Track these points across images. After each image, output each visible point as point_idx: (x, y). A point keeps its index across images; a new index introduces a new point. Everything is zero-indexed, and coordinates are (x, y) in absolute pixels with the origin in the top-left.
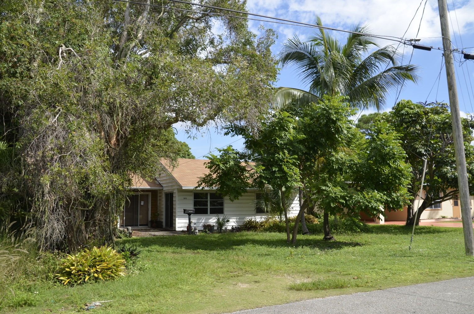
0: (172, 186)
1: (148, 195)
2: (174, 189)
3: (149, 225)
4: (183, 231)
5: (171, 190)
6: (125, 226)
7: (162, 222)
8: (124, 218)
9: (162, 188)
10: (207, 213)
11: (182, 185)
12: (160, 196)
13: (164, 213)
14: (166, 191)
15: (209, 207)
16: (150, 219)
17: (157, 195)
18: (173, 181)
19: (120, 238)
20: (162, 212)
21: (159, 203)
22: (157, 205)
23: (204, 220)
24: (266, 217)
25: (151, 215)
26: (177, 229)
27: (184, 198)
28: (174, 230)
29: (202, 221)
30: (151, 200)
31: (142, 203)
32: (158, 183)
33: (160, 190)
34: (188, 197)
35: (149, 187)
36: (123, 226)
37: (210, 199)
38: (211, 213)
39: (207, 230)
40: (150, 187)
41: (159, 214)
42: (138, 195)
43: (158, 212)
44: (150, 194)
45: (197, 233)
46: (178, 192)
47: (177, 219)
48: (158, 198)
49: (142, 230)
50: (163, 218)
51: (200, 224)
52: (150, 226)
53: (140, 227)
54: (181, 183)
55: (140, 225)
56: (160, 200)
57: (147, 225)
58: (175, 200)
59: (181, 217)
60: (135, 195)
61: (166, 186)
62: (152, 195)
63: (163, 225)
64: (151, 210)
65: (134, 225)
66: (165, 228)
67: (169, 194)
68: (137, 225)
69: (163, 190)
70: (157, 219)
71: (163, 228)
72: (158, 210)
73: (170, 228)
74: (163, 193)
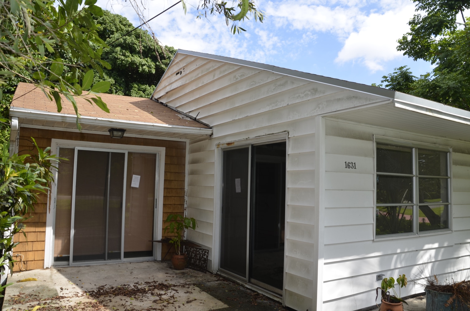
2: (294, 123)
3: (158, 254)
6: (76, 259)
7: (207, 251)
8: (72, 232)
9: (206, 132)
12: (196, 162)
13: (216, 220)
14: (229, 140)
15: (416, 204)
16: (159, 235)
21: (191, 184)
22: (183, 189)
25: (164, 221)
27: (348, 166)
29: (397, 261)
30: (166, 172)
31: (136, 181)
32: (187, 120)
33: (196, 139)
34: (358, 161)
36: (67, 259)
37: (419, 171)
40: (168, 124)
42: (124, 154)
43: (186, 213)
44: (161, 152)
46: (327, 134)
47: (321, 262)
48: (188, 167)
52: (159, 258)
55: (127, 255)
56: (192, 173)
57: (149, 253)
60: (112, 153)
61: (234, 122)
62: (166, 155)
63: (211, 261)
64: (164, 205)
65: (104, 254)
66: (219, 270)
67: (248, 149)
68: (117, 256)
69: (214, 136)
70: (183, 236)
71: (212, 273)
72: (185, 206)
73: (250, 282)
74: (214, 148)
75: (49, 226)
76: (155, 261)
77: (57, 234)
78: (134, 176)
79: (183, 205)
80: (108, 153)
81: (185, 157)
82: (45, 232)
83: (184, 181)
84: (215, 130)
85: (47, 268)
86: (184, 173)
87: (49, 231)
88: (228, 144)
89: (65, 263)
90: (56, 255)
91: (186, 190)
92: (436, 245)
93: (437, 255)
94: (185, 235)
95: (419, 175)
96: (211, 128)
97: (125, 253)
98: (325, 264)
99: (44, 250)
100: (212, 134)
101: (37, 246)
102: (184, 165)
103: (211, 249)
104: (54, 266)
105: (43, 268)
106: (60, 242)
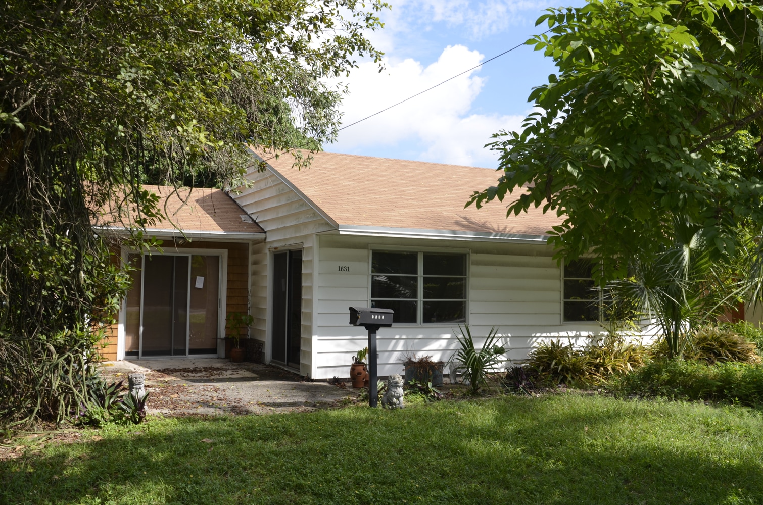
0: (297, 227)
1: (217, 258)
2: (306, 237)
3: (222, 351)
4: (336, 381)
5: (292, 242)
6: (144, 354)
7: (261, 344)
8: (141, 329)
9: (262, 236)
10: (412, 319)
11: (338, 221)
12: (255, 263)
13: (268, 316)
14: (276, 245)
15: (420, 300)
16: (222, 333)
17: (247, 258)
18: (304, 209)
19: (94, 424)
20: (261, 310)
21: (253, 284)
22: (246, 289)
23: (402, 343)
24: (591, 334)
25: (228, 320)
26: (316, 374)
27: (341, 269)
28: (302, 374)
29: (396, 345)
30: (228, 273)
31: (200, 283)
32: (250, 221)
33: (256, 242)
34: (352, 265)
35: (222, 232)
36: (137, 354)
37: (426, 272)
38: (427, 319)
39: (430, 384)
40: (225, 231)
41: (251, 319)
42: (187, 257)
43: (249, 312)
44: (224, 254)
45: (398, 398)
46: (321, 246)
47: (315, 339)
48: (251, 268)
49: (195, 371)
50: (265, 333)
51: (389, 357)
52: (223, 355)
53: (191, 360)
54: (334, 214)
55: (192, 352)
56: (255, 273)
57: (213, 351)
58: (310, 275)
59: (331, 330)
60: (176, 256)
61: (278, 229)
62: (229, 257)
63: (264, 353)
64: (228, 305)
65: (171, 350)
66: (272, 361)
67: (286, 253)
68: (183, 352)
69: (267, 240)
70: (247, 335)
71: (265, 364)
72: (249, 306)
73: (287, 365)
74: (267, 251)
75: (121, 323)
76: (219, 358)
77: (128, 331)
78: (198, 278)
79: (247, 305)
80: (173, 256)
81: (248, 258)
82: (117, 328)
83: (247, 281)
84: (267, 234)
85: (120, 360)
86: (248, 273)
87: (121, 328)
88: (275, 248)
89: (135, 357)
90: (127, 350)
91: (249, 290)
92: (448, 336)
93: (449, 344)
94: (249, 334)
95: (424, 274)
96: (265, 232)
97: (190, 350)
98: (319, 340)
99: (116, 345)
100: (265, 239)
101: (111, 340)
102: (247, 266)
103: (264, 342)
104: (125, 359)
105: (116, 360)
106: (130, 338)
